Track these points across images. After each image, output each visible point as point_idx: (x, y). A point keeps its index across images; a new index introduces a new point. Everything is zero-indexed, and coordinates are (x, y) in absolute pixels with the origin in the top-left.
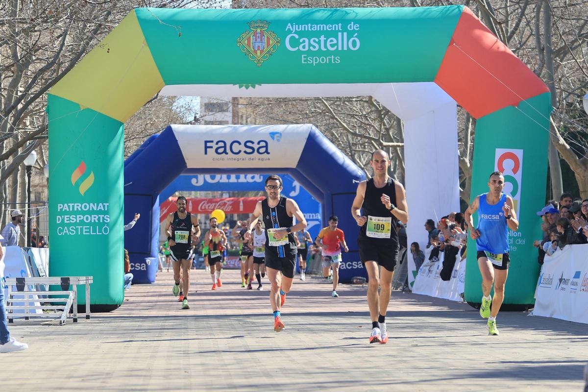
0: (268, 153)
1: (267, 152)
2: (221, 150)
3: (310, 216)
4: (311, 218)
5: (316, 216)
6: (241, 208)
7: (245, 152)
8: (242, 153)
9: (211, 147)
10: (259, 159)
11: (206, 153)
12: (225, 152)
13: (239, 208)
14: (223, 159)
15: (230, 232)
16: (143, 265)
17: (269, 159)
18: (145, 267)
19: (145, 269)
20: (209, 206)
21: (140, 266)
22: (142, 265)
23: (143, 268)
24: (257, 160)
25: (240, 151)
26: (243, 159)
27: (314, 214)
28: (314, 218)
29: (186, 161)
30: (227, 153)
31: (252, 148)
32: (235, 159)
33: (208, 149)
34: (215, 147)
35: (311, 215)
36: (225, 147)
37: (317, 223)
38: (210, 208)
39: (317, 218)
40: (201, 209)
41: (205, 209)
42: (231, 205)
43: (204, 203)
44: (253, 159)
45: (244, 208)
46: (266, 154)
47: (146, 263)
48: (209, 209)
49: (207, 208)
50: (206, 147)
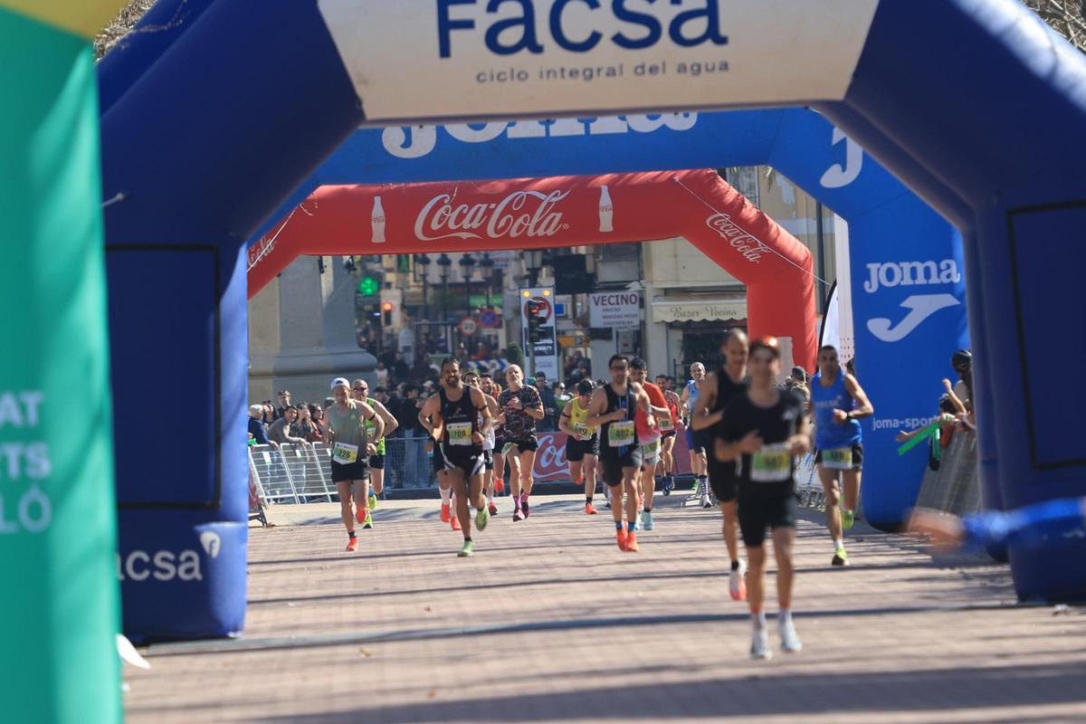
0: (721, 41)
1: (714, 35)
2: (510, 36)
3: (914, 272)
4: (921, 280)
5: (939, 271)
6: (606, 222)
7: (620, 40)
8: (606, 44)
9: (468, 24)
10: (682, 68)
11: (445, 51)
12: (530, 42)
13: (596, 221)
14: (522, 76)
15: (559, 308)
16: (189, 559)
17: (725, 66)
18: (196, 564)
19: (197, 575)
20: (461, 217)
21: (177, 563)
22: (183, 557)
23: (187, 569)
24: (671, 70)
25: (595, 38)
26: (611, 72)
27: (932, 265)
28: (934, 280)
29: (360, 90)
30: (537, 49)
31: (651, 22)
32: (573, 73)
33: (455, 35)
34: (484, 21)
35: (920, 267)
36: (528, 20)
37: (948, 300)
38: (466, 224)
39: (946, 281)
40: (427, 228)
41: (445, 229)
42: (558, 207)
43: (440, 204)
44: (653, 70)
45: (615, 221)
46: (709, 44)
47: (198, 546)
48: (461, 230)
49: (452, 225)
50: (445, 26)
